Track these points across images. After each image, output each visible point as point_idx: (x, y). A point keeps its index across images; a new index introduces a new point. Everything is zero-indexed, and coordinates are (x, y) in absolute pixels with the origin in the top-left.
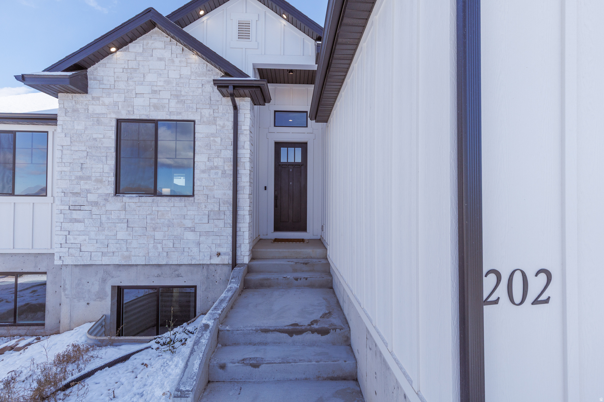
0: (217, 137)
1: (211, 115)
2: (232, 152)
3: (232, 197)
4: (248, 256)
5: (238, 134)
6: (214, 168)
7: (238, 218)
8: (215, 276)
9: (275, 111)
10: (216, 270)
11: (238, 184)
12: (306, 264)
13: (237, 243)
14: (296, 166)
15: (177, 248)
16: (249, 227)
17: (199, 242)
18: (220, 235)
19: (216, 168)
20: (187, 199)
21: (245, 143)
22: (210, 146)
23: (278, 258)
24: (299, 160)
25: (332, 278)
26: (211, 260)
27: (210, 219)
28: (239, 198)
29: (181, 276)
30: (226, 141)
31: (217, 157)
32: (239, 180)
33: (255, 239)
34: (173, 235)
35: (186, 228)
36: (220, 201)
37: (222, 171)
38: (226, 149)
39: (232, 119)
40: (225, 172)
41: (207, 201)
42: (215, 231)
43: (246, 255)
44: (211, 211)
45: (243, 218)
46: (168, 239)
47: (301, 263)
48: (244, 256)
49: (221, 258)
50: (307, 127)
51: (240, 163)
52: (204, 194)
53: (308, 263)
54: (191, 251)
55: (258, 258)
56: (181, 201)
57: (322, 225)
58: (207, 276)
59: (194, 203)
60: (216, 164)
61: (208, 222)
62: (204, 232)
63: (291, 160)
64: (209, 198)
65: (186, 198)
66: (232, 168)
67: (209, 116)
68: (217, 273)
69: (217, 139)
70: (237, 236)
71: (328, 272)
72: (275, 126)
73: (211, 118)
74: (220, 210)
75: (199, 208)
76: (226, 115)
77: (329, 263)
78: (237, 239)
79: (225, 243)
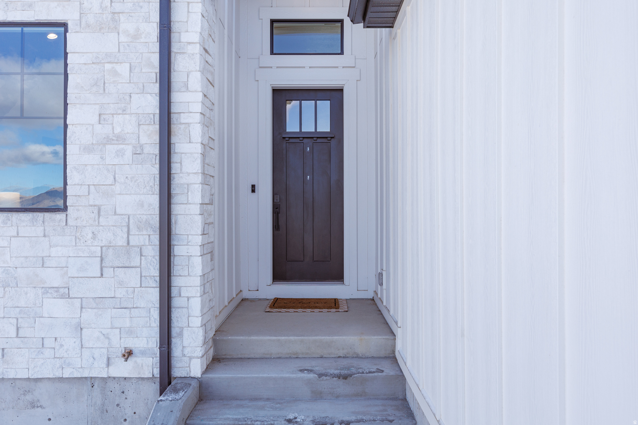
0: (121, 63)
1: (106, 7)
2: (158, 98)
3: (158, 213)
4: (203, 356)
5: (173, 55)
6: (113, 140)
7: (175, 263)
8: (121, 405)
9: (273, 22)
10: (123, 392)
11: (174, 178)
12: (345, 377)
13: (172, 325)
14: (319, 140)
15: (26, 339)
16: (203, 285)
17: (79, 324)
18: (130, 306)
19: (120, 139)
20: (50, 218)
21: (190, 76)
22: (102, 85)
23: (278, 356)
24: (325, 127)
25: (414, 422)
26: (110, 368)
27: (106, 267)
28: (177, 215)
29: (41, 406)
30: (143, 71)
31: (120, 112)
32: (175, 168)
33: (226, 303)
34: (18, 307)
35: (46, 290)
36: (131, 221)
37: (134, 147)
38: (143, 91)
39: (156, 17)
40: (142, 150)
41: (97, 223)
42: (120, 296)
43: (195, 355)
44: (109, 247)
45: (187, 264)
46: (4, 318)
47: (334, 376)
48: (191, 358)
49: (136, 362)
50: (342, 53)
51: (179, 126)
52: (91, 206)
53: (350, 375)
54: (62, 346)
55: (228, 357)
56: (35, 223)
57: (379, 271)
58: (103, 405)
59: (65, 227)
60: (118, 130)
61: (102, 275)
62: (91, 300)
63: (309, 127)
64: (102, 213)
65: (47, 215)
66: (156, 138)
67: (100, 12)
68: (126, 398)
69: (118, 68)
70: (173, 310)
71: (401, 397)
72: (272, 53)
73: (104, 16)
74: (131, 244)
75: (78, 240)
76: (141, 7)
77: (403, 376)
78: (172, 315)
79: (142, 327)
